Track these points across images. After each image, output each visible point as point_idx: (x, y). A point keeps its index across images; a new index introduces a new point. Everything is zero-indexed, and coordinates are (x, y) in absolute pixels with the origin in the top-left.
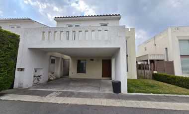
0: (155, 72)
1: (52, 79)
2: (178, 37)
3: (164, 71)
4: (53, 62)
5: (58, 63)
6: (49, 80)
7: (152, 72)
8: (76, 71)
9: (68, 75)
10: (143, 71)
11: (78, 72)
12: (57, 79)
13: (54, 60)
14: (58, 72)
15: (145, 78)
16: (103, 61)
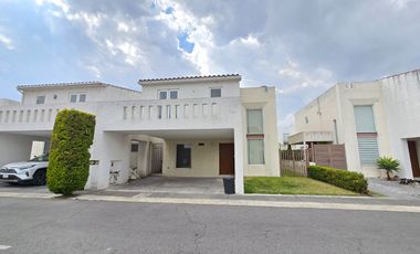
0: (312, 164)
1: (134, 177)
2: (351, 100)
3: (329, 161)
4: (134, 148)
5: (144, 151)
6: (130, 180)
7: (308, 164)
8: (174, 163)
9: (161, 171)
10: (291, 162)
11: (179, 165)
12: (142, 177)
13: (137, 145)
14: (144, 167)
15: (294, 175)
16: (220, 145)
